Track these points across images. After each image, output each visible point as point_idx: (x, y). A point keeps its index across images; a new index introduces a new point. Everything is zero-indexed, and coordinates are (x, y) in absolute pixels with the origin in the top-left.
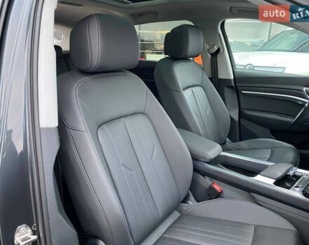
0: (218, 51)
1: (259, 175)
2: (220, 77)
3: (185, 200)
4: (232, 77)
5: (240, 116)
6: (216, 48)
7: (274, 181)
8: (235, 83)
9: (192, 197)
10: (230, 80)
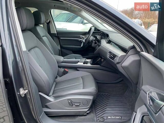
0: (50, 21)
1: (79, 63)
2: (51, 33)
3: (56, 78)
4: (56, 33)
5: (61, 48)
6: (49, 21)
7: (83, 63)
8: (57, 35)
9: (58, 76)
10: (55, 34)
